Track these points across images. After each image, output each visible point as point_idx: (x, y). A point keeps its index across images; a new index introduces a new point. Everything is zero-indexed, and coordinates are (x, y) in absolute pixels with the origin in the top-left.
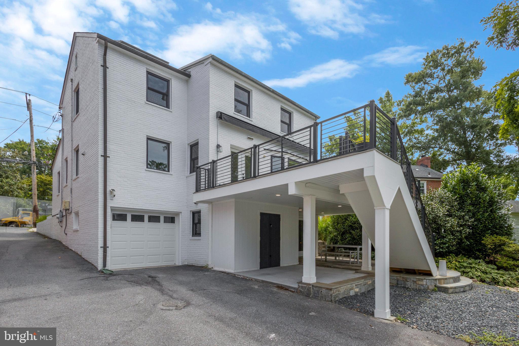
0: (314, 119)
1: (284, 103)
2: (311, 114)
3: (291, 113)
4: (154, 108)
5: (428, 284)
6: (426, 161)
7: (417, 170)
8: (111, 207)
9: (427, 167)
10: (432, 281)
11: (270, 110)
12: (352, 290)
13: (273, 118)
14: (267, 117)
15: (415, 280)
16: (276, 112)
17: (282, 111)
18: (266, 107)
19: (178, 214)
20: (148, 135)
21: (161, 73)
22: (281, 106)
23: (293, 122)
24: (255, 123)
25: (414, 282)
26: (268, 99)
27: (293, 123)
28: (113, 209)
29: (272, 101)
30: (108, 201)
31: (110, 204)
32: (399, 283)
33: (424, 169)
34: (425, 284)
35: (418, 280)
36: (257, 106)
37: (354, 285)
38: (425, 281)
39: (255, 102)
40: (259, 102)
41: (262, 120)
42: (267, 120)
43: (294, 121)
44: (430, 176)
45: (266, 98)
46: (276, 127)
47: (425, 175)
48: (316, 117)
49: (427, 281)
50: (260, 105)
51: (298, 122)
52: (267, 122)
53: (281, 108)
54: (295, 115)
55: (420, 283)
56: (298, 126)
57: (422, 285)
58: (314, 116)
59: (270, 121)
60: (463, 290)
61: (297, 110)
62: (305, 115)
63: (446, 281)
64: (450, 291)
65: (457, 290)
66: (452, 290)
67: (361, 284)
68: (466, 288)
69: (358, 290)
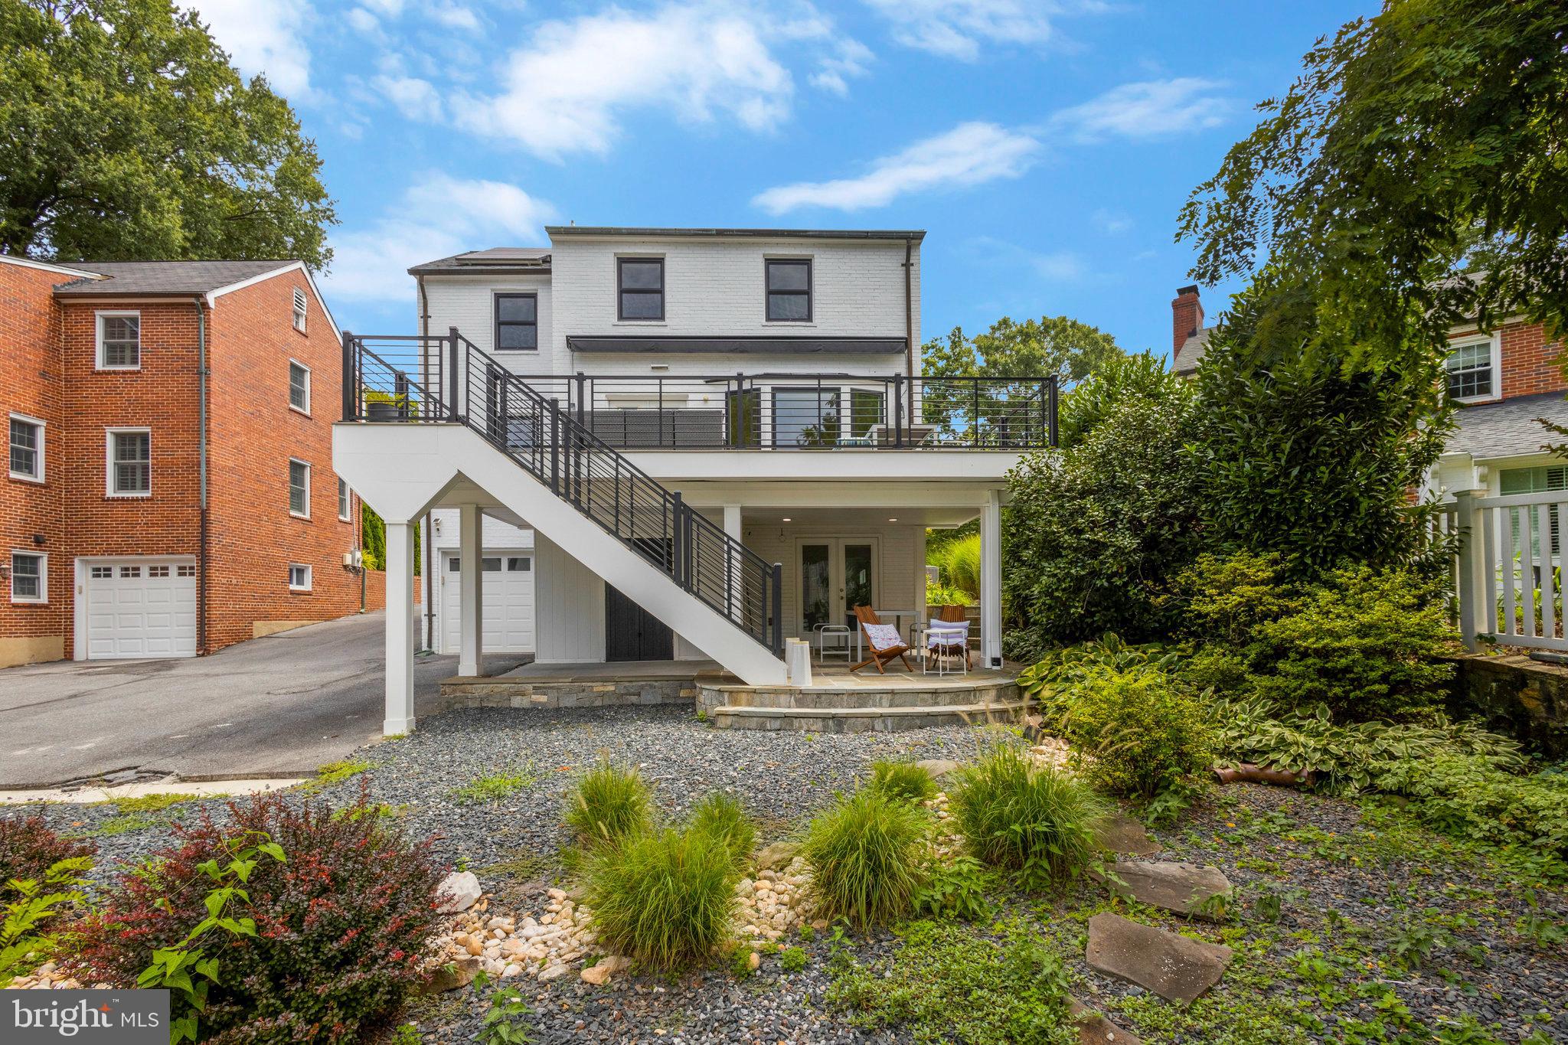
1: (777, 244)
2: (881, 238)
3: (811, 261)
10: (714, 694)
11: (726, 278)
12: (519, 697)
13: (736, 297)
14: (716, 300)
16: (746, 279)
18: (710, 279)
21: (519, 287)
22: (766, 255)
23: (815, 282)
24: (675, 327)
26: (718, 255)
27: (815, 285)
29: (731, 256)
30: (432, 538)
31: (436, 544)
36: (680, 286)
37: (530, 687)
39: (676, 278)
40: (688, 274)
41: (698, 312)
42: (716, 309)
43: (816, 279)
45: (711, 255)
46: (746, 317)
48: (906, 238)
51: (835, 276)
53: (768, 260)
54: (823, 260)
58: (899, 238)
59: (724, 309)
60: (777, 724)
61: (827, 245)
62: (863, 246)
63: (757, 698)
64: (722, 722)
65: (747, 723)
66: (729, 721)
67: (558, 689)
68: (796, 723)
69: (543, 699)
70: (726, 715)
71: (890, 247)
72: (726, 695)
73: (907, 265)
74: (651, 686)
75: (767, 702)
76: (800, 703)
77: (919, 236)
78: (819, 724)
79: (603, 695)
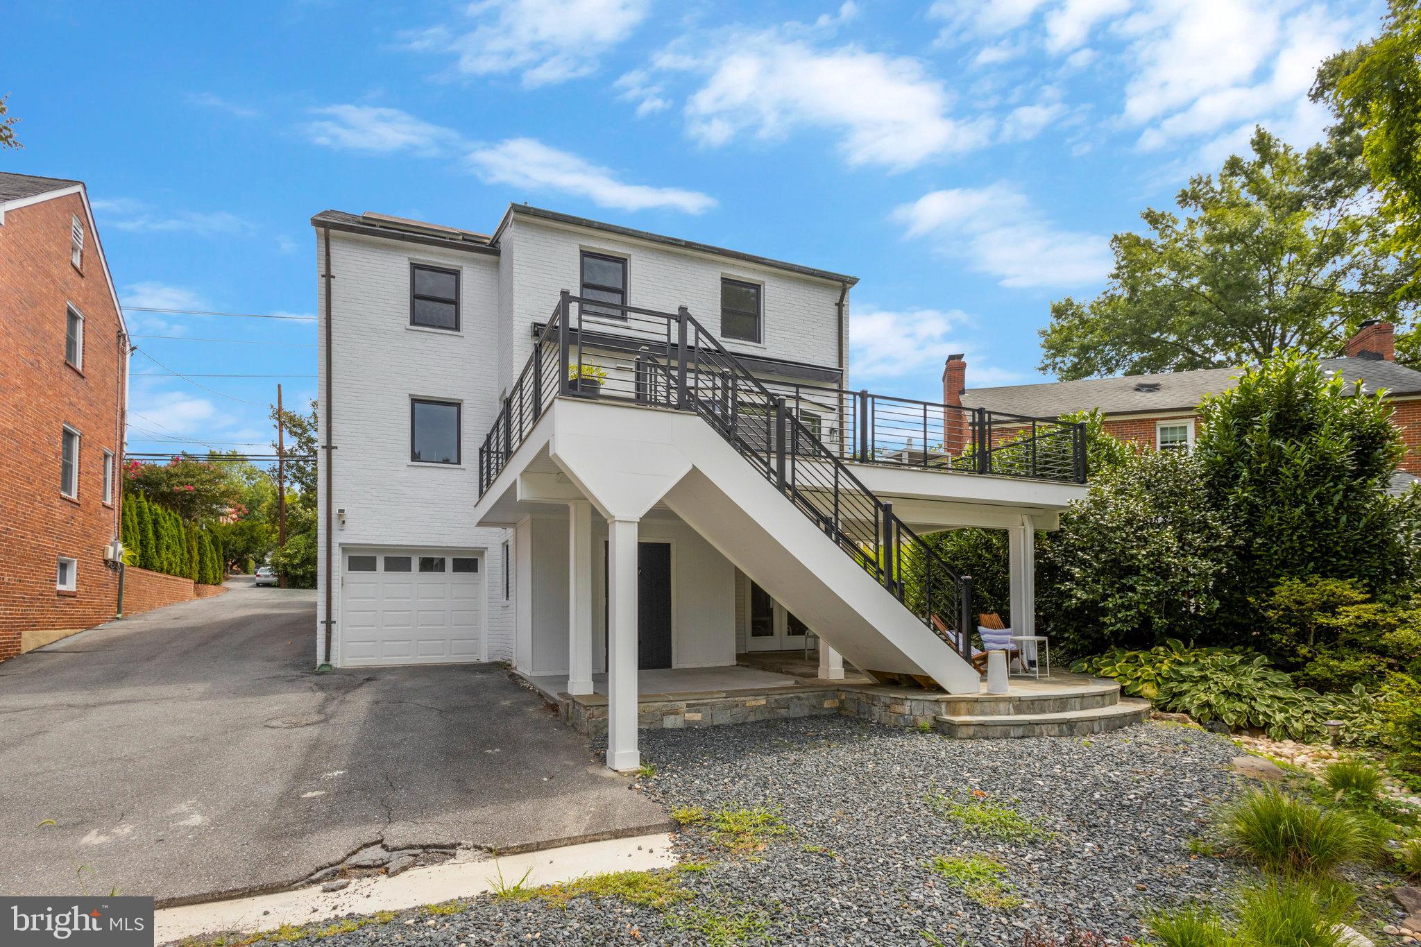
0: (838, 288)
1: (733, 266)
3: (758, 286)
4: (424, 336)
5: (914, 713)
8: (340, 544)
9: (1379, 357)
10: (927, 704)
11: (688, 290)
12: (672, 717)
15: (888, 701)
16: (705, 293)
18: (673, 288)
19: (481, 552)
20: (413, 393)
21: (441, 261)
22: (722, 273)
23: (764, 307)
25: (887, 706)
26: (680, 266)
27: (764, 310)
28: (345, 548)
29: (692, 269)
30: (333, 532)
31: (338, 538)
32: (862, 710)
34: (907, 712)
35: (893, 701)
36: (644, 290)
37: (684, 704)
38: (908, 703)
39: (641, 281)
40: (651, 279)
43: (766, 304)
45: (673, 265)
48: (842, 281)
49: (914, 703)
50: (655, 284)
51: (782, 304)
53: (722, 278)
54: (772, 289)
55: (898, 709)
56: (782, 314)
57: (902, 715)
58: (837, 280)
60: (1020, 732)
61: (776, 275)
62: (806, 282)
63: (978, 707)
64: (963, 732)
65: (991, 732)
66: (971, 731)
67: (713, 705)
68: (1037, 729)
69: (697, 717)
70: (968, 725)
71: (826, 286)
72: (943, 706)
73: (840, 305)
74: (799, 698)
75: (988, 710)
76: (1018, 711)
77: (853, 281)
78: (1056, 729)
79: (755, 709)
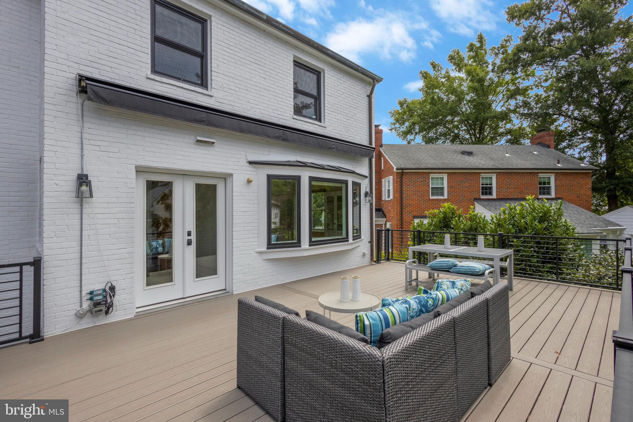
0: (370, 84)
1: (303, 51)
2: (363, 73)
3: (320, 73)
6: (547, 138)
7: (535, 153)
9: (549, 147)
11: (266, 66)
13: (273, 86)
14: (258, 85)
16: (281, 72)
17: (297, 68)
18: (253, 61)
22: (295, 56)
23: (324, 91)
24: (220, 100)
26: (259, 41)
27: (324, 94)
29: (270, 46)
33: (546, 152)
36: (226, 57)
39: (222, 47)
40: (233, 48)
41: (242, 91)
42: (258, 92)
43: (326, 90)
44: (559, 165)
45: (254, 38)
46: (281, 106)
47: (551, 163)
48: (373, 79)
50: (236, 54)
51: (336, 91)
52: (258, 96)
53: (294, 61)
54: (330, 77)
56: (336, 99)
58: (370, 77)
59: (264, 94)
62: (350, 75)
71: (362, 80)
73: (370, 97)
77: (380, 80)
